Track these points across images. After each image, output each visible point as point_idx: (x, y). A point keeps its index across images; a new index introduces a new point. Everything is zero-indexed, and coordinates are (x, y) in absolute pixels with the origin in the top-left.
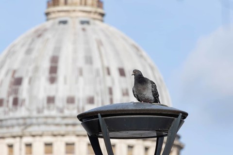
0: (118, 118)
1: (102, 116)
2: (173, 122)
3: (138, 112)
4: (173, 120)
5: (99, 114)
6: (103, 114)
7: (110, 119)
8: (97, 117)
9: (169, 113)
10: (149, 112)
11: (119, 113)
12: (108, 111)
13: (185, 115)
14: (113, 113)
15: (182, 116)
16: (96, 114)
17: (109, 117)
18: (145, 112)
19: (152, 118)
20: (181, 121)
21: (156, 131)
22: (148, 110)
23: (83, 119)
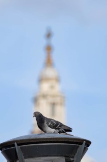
0: (32, 146)
1: (18, 145)
2: (79, 149)
3: (48, 140)
4: (78, 147)
5: (15, 143)
6: (19, 143)
7: (25, 147)
8: (14, 145)
9: (75, 141)
10: (58, 140)
11: (32, 141)
12: (23, 140)
13: (88, 143)
14: (27, 142)
15: (86, 144)
16: (13, 144)
17: (24, 146)
18: (54, 140)
19: (60, 145)
20: (85, 148)
21: (65, 156)
22: (56, 138)
23: (3, 148)
